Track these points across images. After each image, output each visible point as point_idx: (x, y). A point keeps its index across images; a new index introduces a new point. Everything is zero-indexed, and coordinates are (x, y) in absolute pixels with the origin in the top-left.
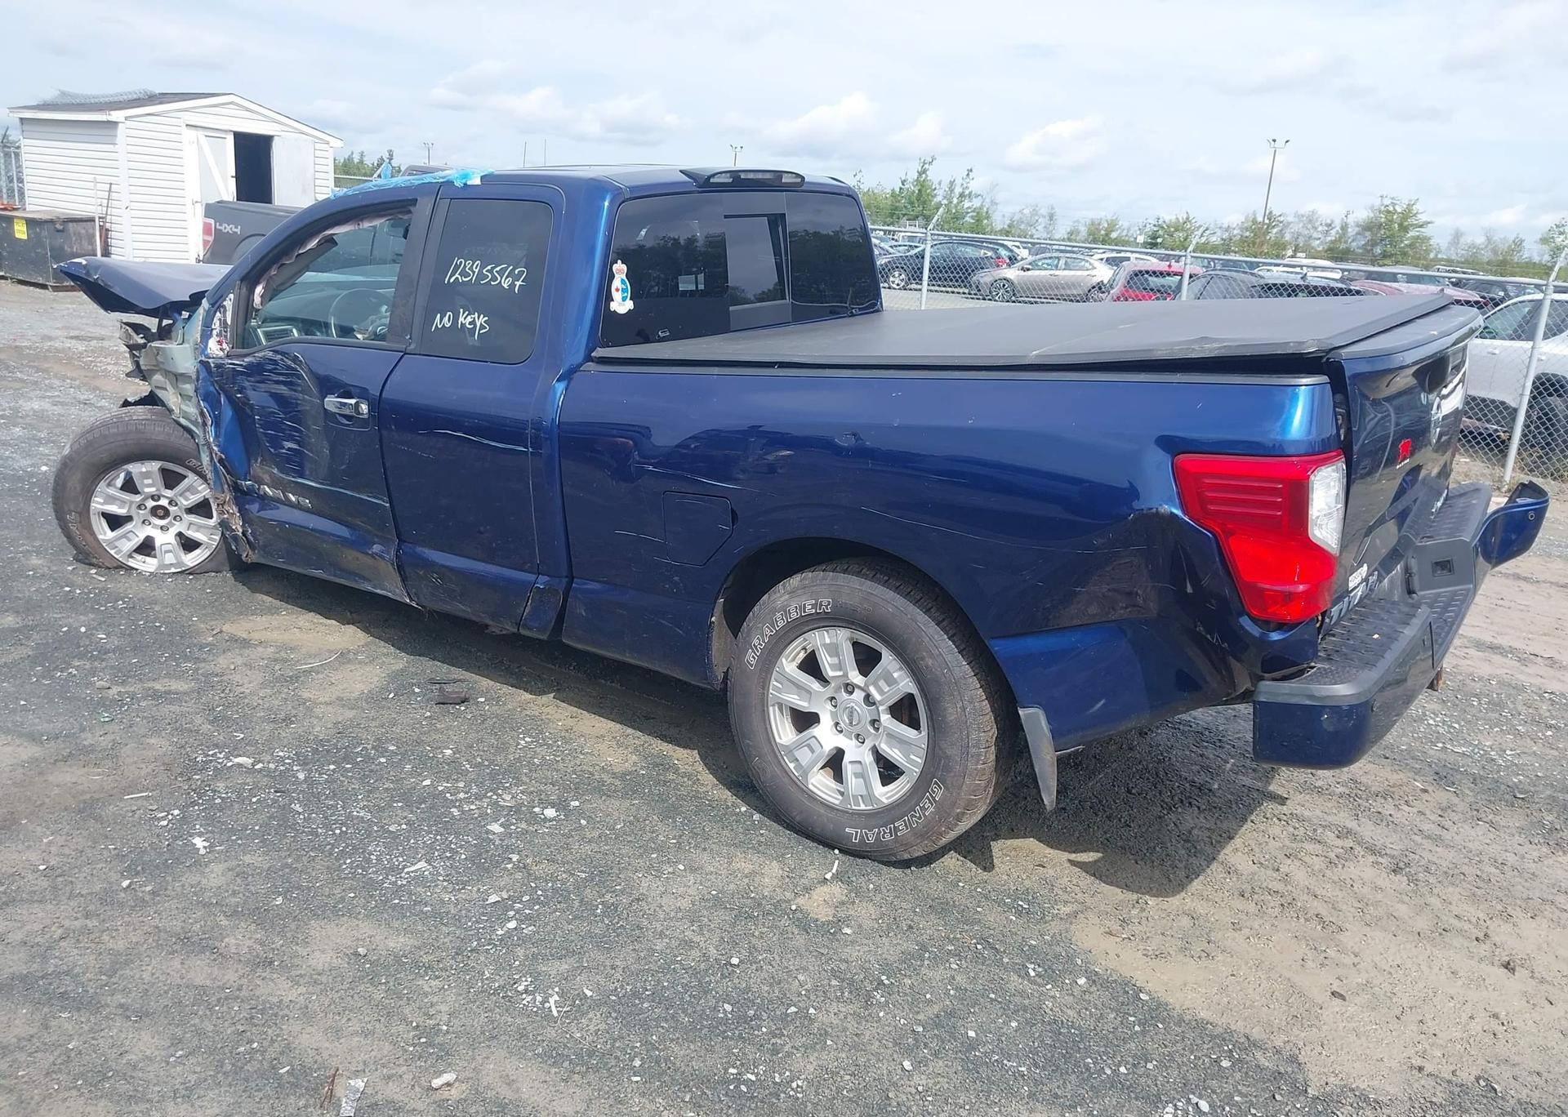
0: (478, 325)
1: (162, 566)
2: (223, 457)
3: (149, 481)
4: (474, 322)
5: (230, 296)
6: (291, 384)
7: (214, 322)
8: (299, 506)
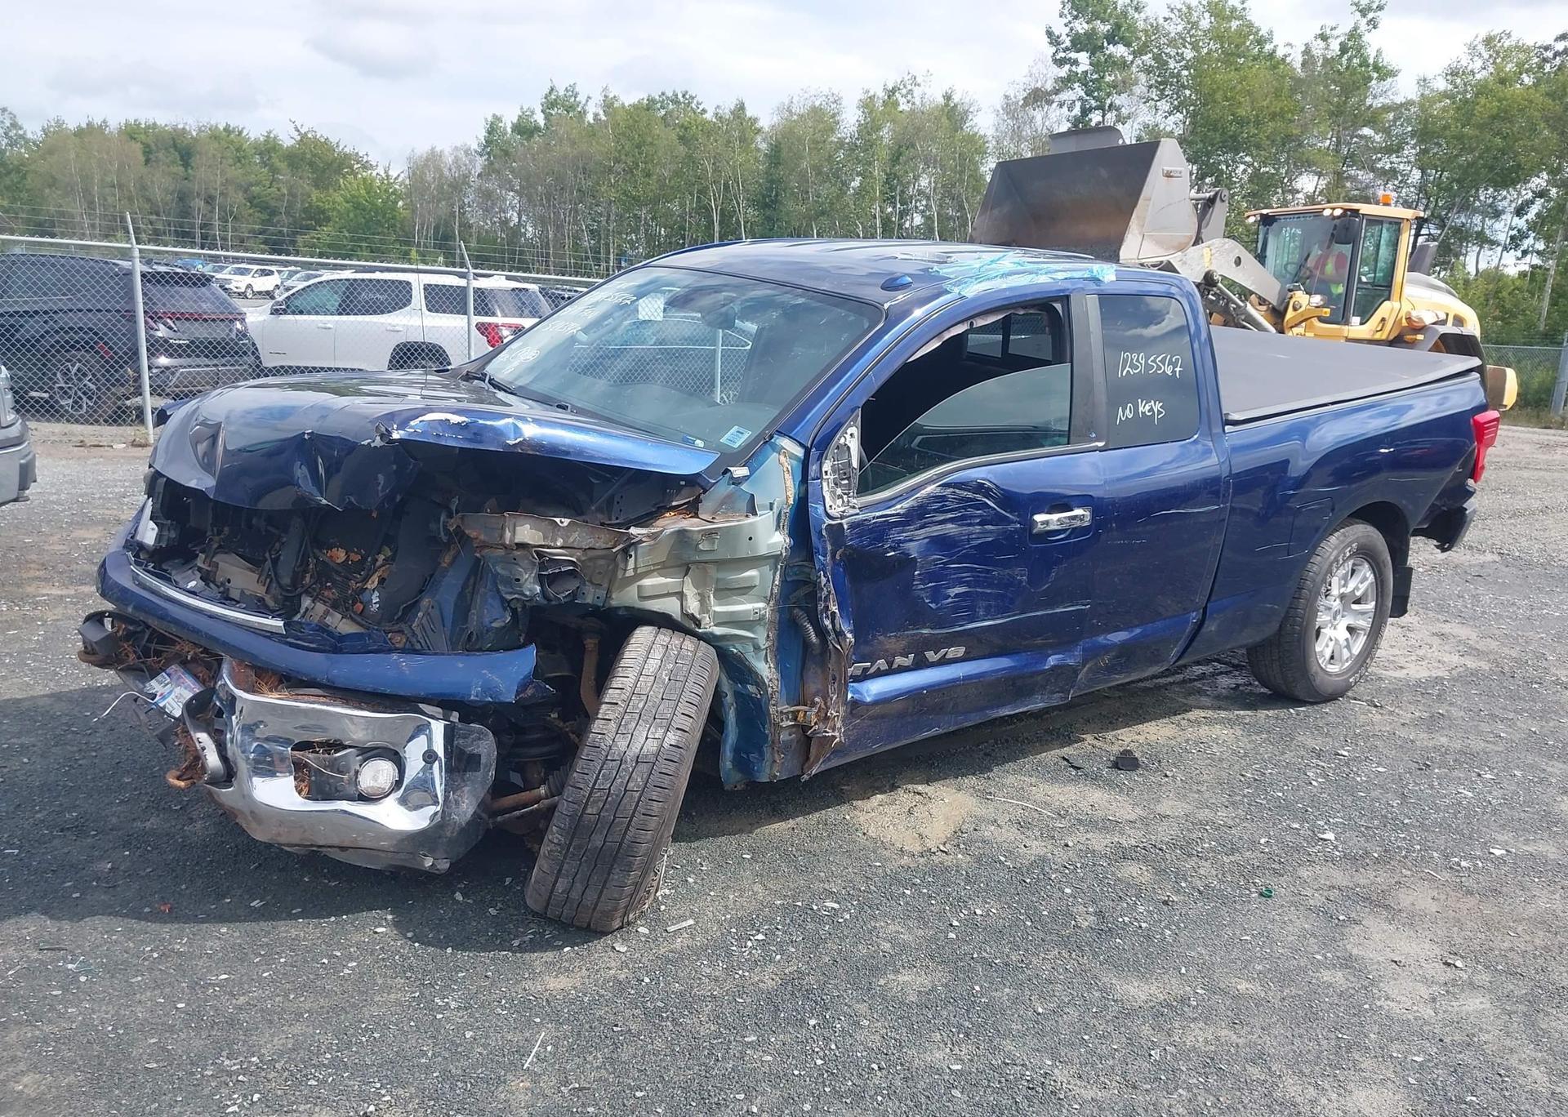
0: (1156, 411)
4: (1151, 410)
5: (849, 431)
6: (963, 518)
7: (824, 470)
8: (944, 662)
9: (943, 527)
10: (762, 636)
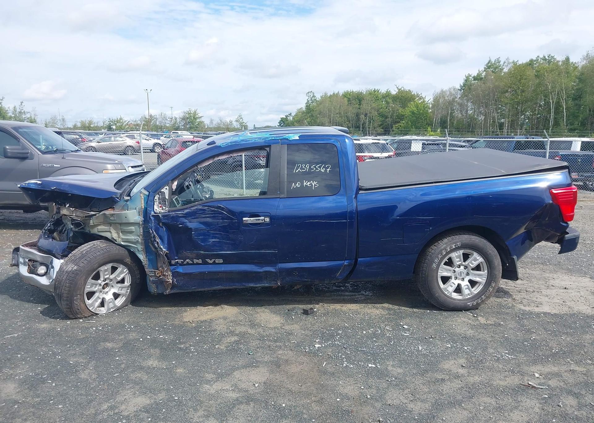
0: (313, 185)
1: (109, 309)
2: (168, 252)
3: (107, 273)
4: (311, 184)
5: (165, 188)
6: (214, 217)
8: (214, 263)
9: (205, 219)
10: (140, 247)
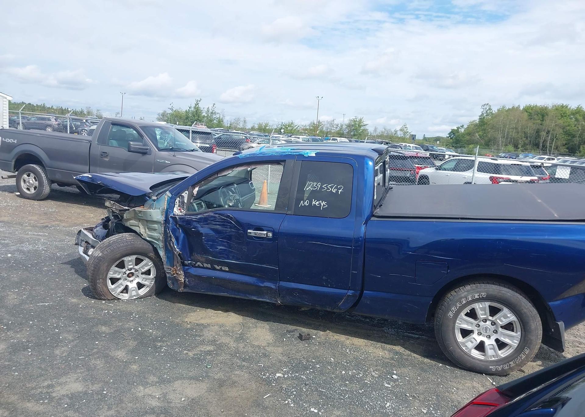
0: (322, 205)
1: (131, 296)
2: (181, 253)
3: (131, 263)
4: (320, 204)
5: (185, 192)
6: (223, 225)
7: (176, 201)
8: (221, 270)
9: (215, 226)
